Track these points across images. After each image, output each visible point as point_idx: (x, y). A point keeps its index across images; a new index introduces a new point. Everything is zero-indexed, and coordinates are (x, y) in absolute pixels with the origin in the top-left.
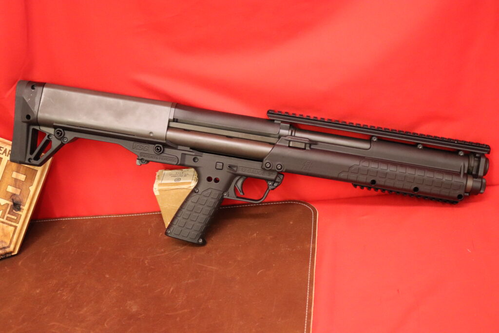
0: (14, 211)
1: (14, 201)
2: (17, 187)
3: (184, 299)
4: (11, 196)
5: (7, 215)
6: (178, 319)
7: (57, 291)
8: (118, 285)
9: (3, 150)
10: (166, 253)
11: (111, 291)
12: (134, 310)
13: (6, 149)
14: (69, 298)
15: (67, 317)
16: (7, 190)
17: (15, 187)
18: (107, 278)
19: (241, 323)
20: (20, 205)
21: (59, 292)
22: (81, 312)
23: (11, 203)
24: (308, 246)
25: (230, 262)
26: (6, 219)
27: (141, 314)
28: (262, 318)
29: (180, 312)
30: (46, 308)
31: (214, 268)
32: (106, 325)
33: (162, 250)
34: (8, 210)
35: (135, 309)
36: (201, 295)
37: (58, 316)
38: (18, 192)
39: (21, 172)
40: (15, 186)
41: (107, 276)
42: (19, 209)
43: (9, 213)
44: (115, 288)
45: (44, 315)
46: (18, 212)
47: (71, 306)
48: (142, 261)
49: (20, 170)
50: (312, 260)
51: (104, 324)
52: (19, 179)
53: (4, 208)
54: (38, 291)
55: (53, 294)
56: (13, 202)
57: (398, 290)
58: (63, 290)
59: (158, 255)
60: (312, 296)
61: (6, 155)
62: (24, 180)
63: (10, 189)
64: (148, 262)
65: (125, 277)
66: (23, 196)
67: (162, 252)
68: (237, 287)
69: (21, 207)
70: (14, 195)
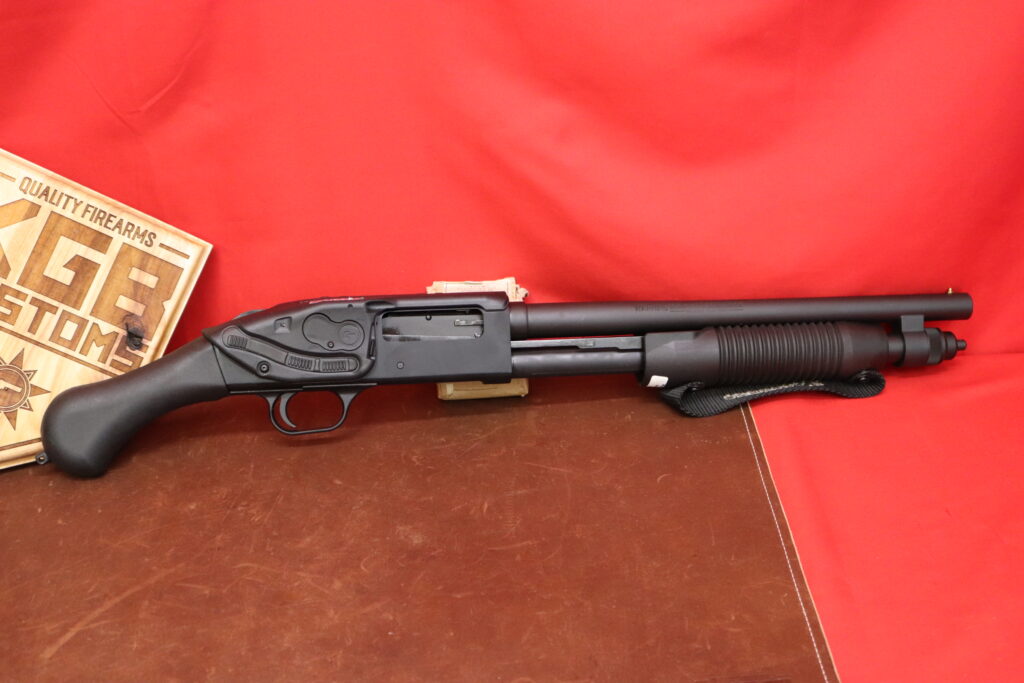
0: (128, 349)
1: (131, 329)
2: (139, 299)
3: (518, 522)
4: (124, 319)
5: (112, 356)
6: (518, 558)
7: (235, 507)
8: (367, 498)
9: (115, 221)
10: (453, 444)
11: (354, 508)
12: (416, 542)
13: (122, 220)
14: (266, 520)
15: (272, 554)
16: (117, 304)
17: (135, 300)
18: (340, 485)
19: (654, 563)
20: (141, 338)
21: (240, 509)
22: (301, 545)
23: (123, 333)
24: (743, 436)
25: (593, 461)
26: (111, 365)
27: (435, 550)
28: (695, 556)
29: (519, 545)
30: (219, 537)
31: (562, 470)
32: (363, 568)
33: (443, 439)
34: (116, 345)
35: (417, 540)
36: (553, 516)
37: (251, 551)
38: (139, 310)
39: (148, 269)
40: (134, 297)
41: (338, 482)
42: (140, 346)
43: (117, 353)
44: (361, 502)
45: (219, 549)
46: (137, 352)
47: (275, 533)
48: (405, 457)
49: (146, 265)
50: (760, 460)
51: (358, 567)
52: (144, 283)
53: (107, 341)
54: (192, 507)
55: (228, 512)
56: (127, 330)
57: (947, 511)
58: (248, 505)
59: (436, 447)
60: (783, 518)
61: (120, 233)
62: (153, 286)
63: (125, 303)
64: (418, 460)
65: (376, 483)
66: (150, 318)
67: (443, 443)
68: (622, 502)
69: (144, 341)
70: (131, 315)
